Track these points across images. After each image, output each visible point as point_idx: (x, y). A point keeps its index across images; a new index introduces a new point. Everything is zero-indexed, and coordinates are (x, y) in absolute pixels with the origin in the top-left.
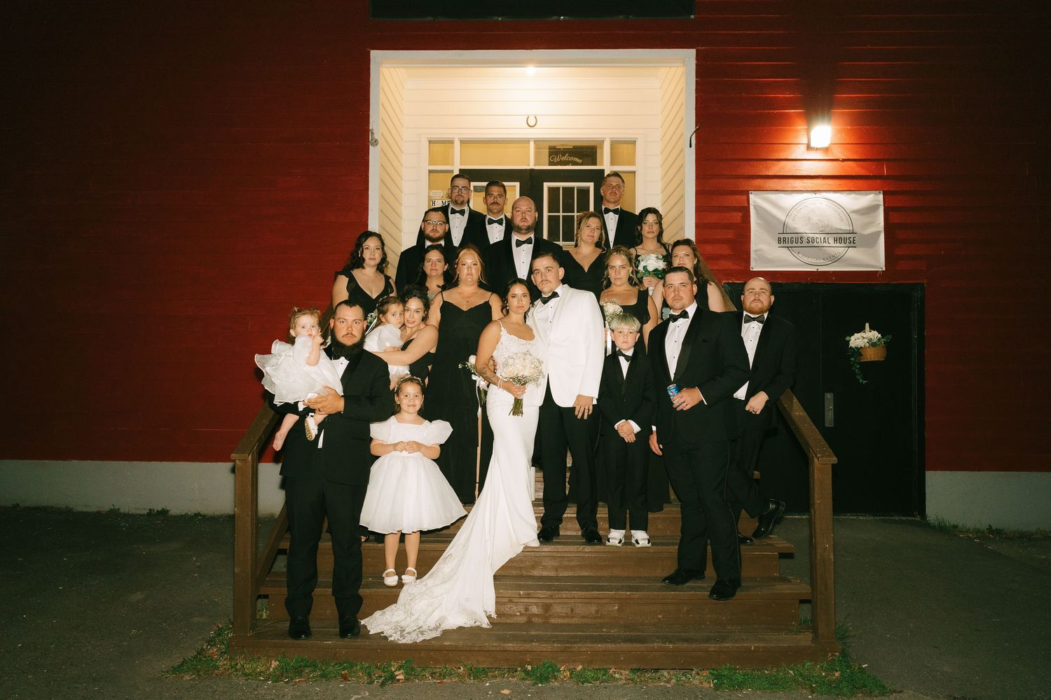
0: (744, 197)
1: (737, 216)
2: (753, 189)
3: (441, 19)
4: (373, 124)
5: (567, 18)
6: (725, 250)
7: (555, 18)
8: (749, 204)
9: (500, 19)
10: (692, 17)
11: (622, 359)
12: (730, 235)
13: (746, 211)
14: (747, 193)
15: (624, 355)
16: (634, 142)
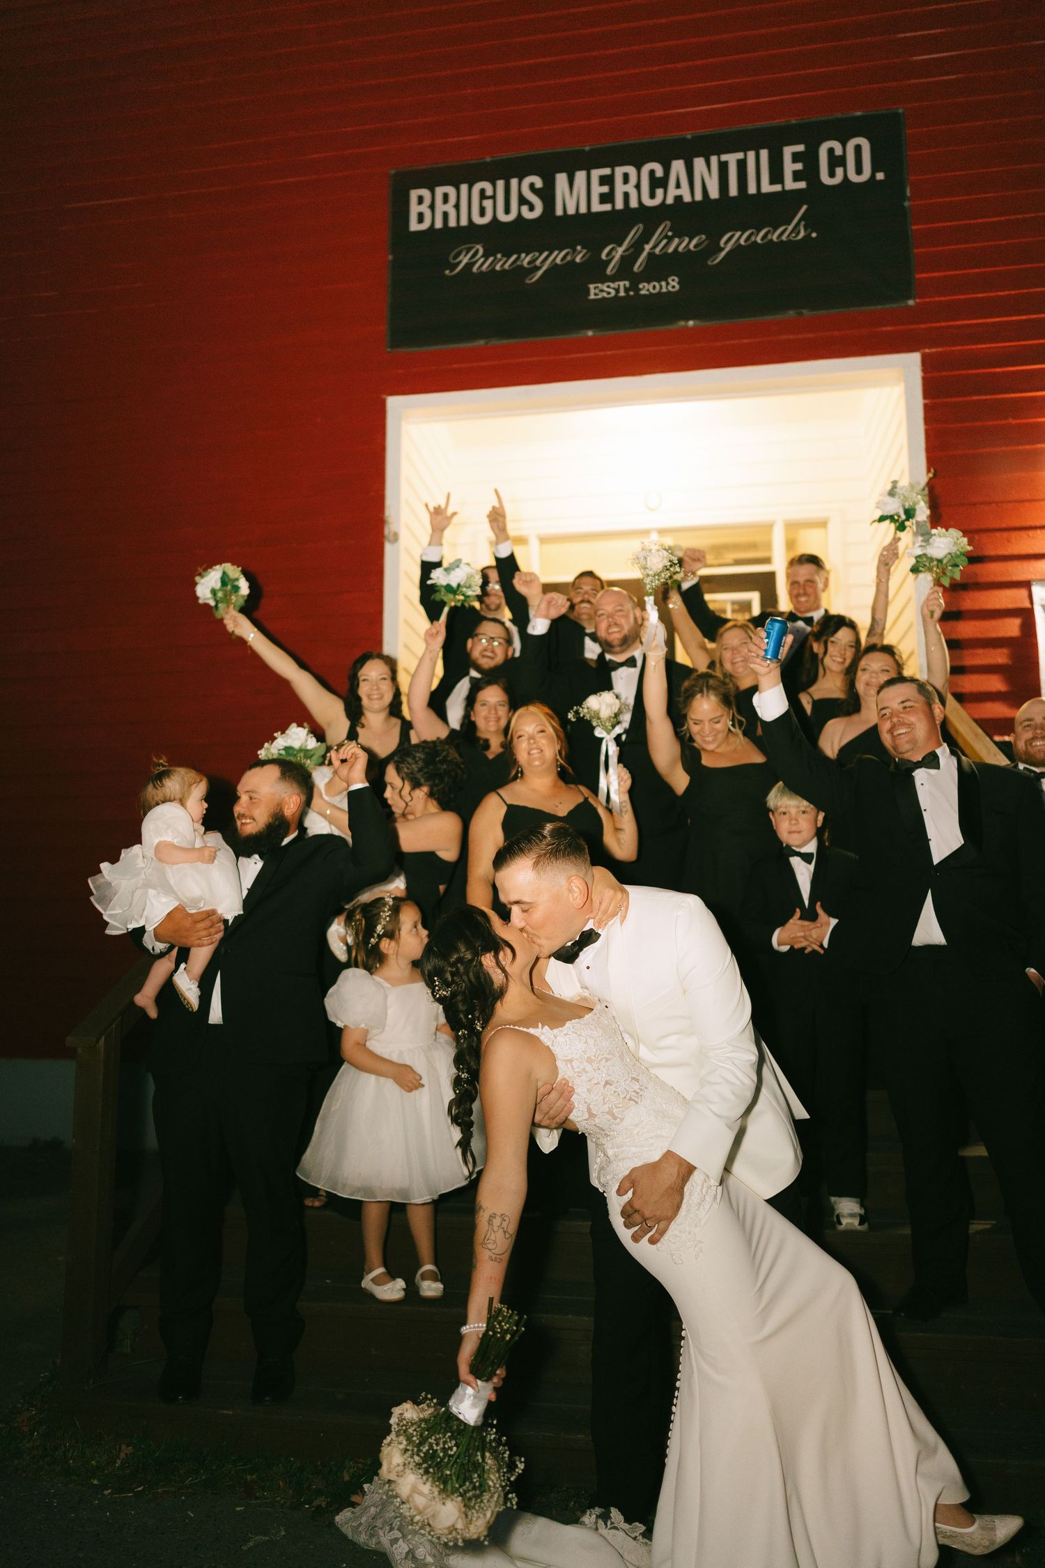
0: (1023, 593)
1: (1012, 627)
2: (1038, 577)
3: (495, 342)
4: (389, 512)
5: (699, 323)
6: (995, 684)
7: (682, 323)
8: (1032, 602)
9: (590, 333)
10: (911, 302)
11: (796, 862)
12: (1000, 657)
13: (1027, 616)
14: (1027, 585)
15: (799, 854)
16: (823, 524)
